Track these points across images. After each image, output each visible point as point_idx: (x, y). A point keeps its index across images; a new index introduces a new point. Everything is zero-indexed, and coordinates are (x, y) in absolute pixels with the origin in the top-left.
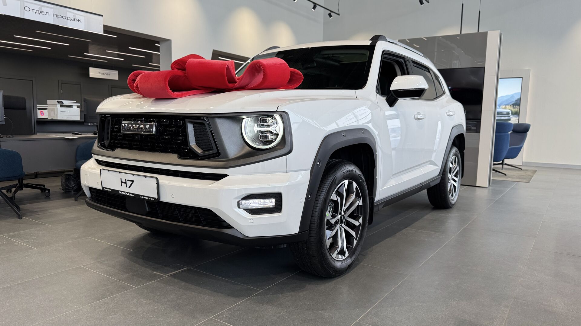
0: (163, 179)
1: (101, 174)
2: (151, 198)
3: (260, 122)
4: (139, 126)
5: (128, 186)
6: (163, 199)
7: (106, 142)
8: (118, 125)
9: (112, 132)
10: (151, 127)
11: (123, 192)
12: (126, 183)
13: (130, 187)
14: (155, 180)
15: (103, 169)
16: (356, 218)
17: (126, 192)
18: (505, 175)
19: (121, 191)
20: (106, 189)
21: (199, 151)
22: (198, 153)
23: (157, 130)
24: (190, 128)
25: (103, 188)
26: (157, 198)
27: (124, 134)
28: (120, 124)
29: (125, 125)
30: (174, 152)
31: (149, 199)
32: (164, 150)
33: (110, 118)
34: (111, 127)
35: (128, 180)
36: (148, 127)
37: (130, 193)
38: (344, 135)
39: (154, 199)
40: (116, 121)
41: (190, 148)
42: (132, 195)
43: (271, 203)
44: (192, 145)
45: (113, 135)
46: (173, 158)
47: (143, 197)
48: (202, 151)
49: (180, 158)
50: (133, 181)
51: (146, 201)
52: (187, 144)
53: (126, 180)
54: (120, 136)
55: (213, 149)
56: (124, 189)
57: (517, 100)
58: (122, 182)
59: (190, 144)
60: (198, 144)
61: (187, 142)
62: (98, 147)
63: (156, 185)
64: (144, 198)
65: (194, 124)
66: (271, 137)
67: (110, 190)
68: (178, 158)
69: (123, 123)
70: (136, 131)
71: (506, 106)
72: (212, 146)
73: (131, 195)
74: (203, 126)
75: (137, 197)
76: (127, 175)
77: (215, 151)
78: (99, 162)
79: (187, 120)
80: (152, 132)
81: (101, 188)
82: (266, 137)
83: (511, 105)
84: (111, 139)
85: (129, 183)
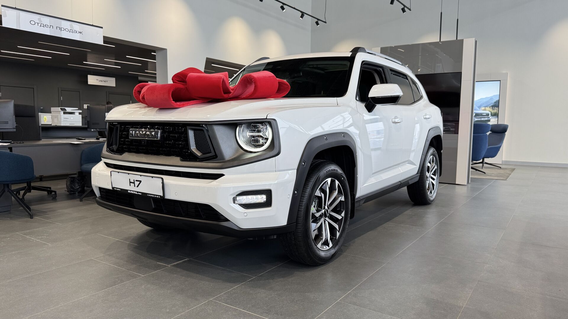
0: (168, 179)
1: (111, 175)
2: (156, 195)
3: (252, 128)
4: (146, 133)
5: (136, 185)
6: (167, 197)
7: (115, 147)
8: (126, 131)
9: (120, 138)
10: (156, 133)
11: (132, 191)
12: (134, 183)
13: (137, 187)
14: (161, 180)
15: (112, 171)
16: (339, 213)
17: (134, 191)
18: (484, 173)
19: (129, 190)
20: (116, 189)
21: (199, 154)
22: (198, 155)
23: (161, 136)
24: (191, 134)
25: (113, 188)
26: (162, 196)
27: (132, 140)
28: (128, 131)
29: (132, 132)
30: (177, 156)
31: (155, 196)
32: (168, 154)
33: (119, 126)
34: (119, 134)
35: (136, 181)
36: (153, 133)
37: (138, 192)
38: (326, 139)
39: (159, 197)
40: (124, 128)
41: (191, 151)
42: (140, 194)
43: (262, 198)
44: (193, 149)
45: (122, 141)
46: (176, 160)
47: (149, 195)
48: (202, 154)
49: (182, 160)
50: (140, 181)
51: (152, 199)
52: (189, 148)
53: (134, 180)
54: (127, 141)
55: (211, 152)
56: (132, 189)
57: (495, 102)
58: (130, 182)
59: (191, 148)
60: (198, 148)
61: (188, 147)
62: (107, 151)
63: (161, 184)
64: (151, 196)
65: (194, 130)
66: (261, 141)
67: (120, 190)
68: (181, 161)
69: (131, 130)
70: (143, 137)
71: (485, 108)
72: (210, 150)
73: (138, 193)
74: (203, 132)
75: (144, 195)
76: (135, 176)
77: (213, 154)
78: (108, 165)
79: (188, 127)
80: (157, 138)
81: (111, 188)
82: (257, 141)
83: (490, 107)
84: (120, 144)
85: (137, 183)
